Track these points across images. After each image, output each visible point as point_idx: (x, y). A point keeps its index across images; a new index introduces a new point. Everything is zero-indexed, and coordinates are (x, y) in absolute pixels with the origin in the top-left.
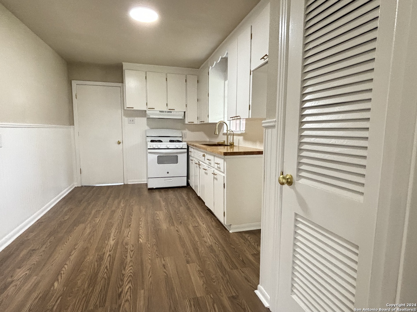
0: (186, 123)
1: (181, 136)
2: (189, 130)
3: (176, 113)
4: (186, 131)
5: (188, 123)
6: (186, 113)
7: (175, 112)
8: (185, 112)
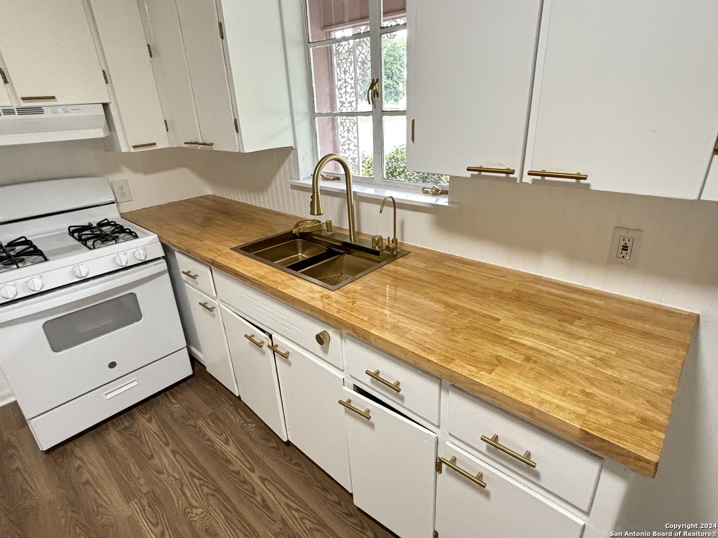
0: (124, 149)
1: (113, 199)
2: (136, 170)
3: (66, 112)
4: (126, 176)
5: (132, 150)
6: (112, 107)
7: (59, 109)
8: (105, 106)
